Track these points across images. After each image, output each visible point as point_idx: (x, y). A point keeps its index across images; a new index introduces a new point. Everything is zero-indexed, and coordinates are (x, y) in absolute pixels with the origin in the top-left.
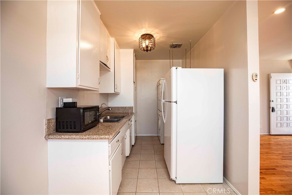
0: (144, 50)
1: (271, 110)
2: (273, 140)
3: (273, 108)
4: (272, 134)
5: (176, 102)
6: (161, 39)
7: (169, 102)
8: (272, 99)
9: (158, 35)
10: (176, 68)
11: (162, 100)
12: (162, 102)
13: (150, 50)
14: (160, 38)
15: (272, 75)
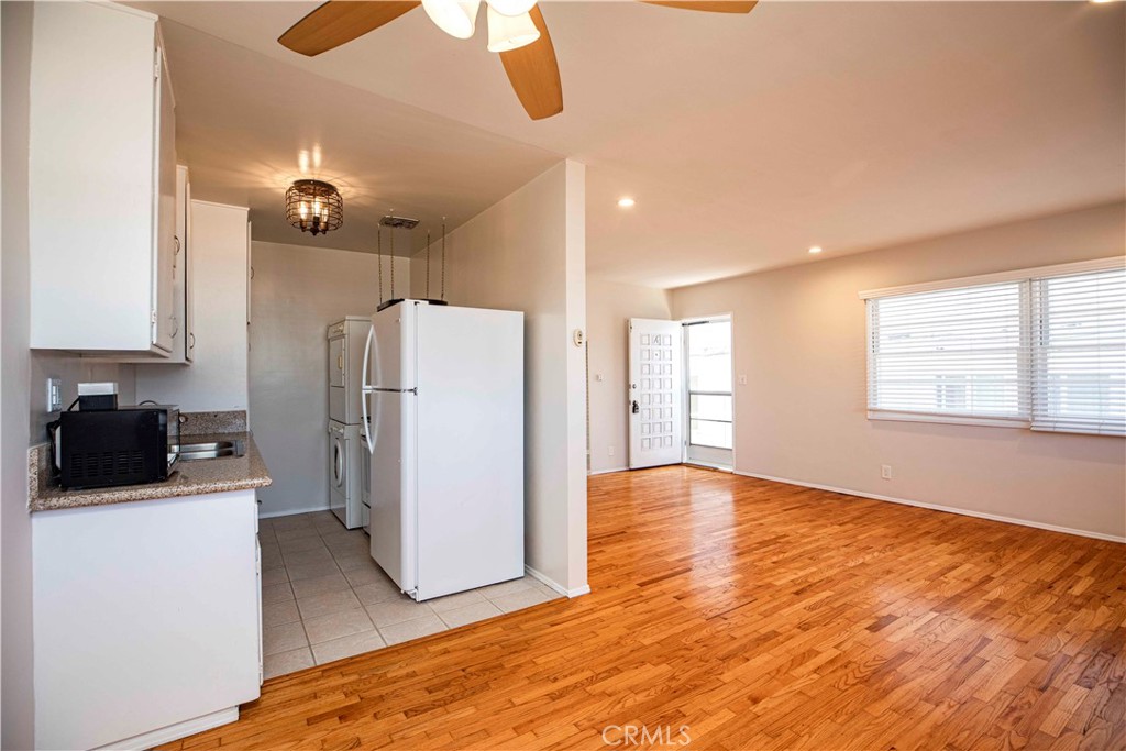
0: (303, 228)
1: (631, 406)
2: (636, 478)
3: (635, 404)
4: (632, 467)
5: (414, 391)
6: (358, 200)
7: (386, 390)
8: (632, 383)
9: (349, 188)
10: (416, 303)
11: (364, 386)
12: (364, 393)
13: (324, 231)
14: (355, 197)
15: (634, 322)
